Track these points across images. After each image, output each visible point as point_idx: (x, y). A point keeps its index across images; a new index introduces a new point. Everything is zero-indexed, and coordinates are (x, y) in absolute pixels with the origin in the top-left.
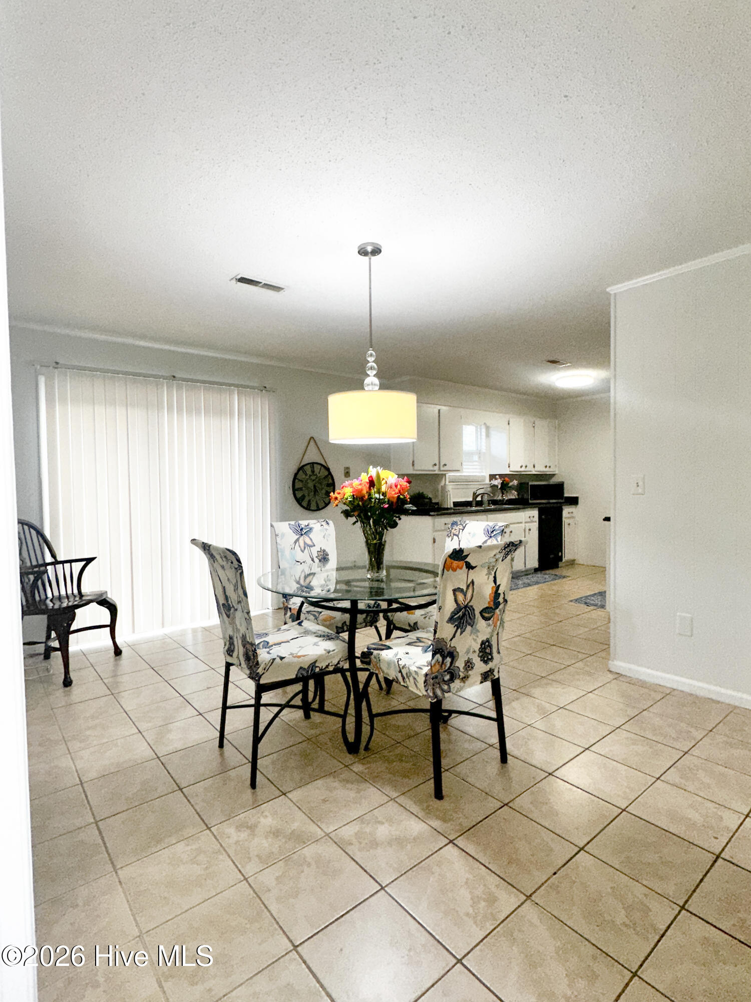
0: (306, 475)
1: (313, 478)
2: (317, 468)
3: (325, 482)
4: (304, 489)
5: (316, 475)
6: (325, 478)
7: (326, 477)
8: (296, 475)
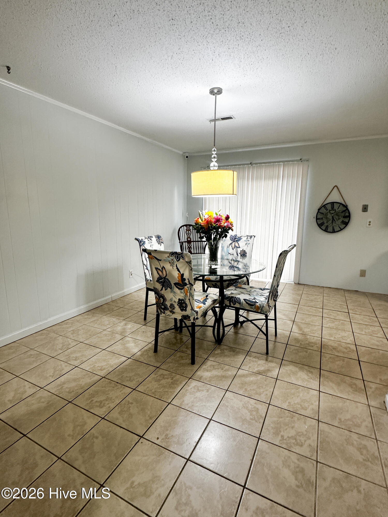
0: (327, 210)
1: (333, 212)
2: (336, 206)
3: (343, 214)
4: (323, 218)
5: (335, 210)
6: (342, 212)
7: (344, 211)
8: (319, 210)
